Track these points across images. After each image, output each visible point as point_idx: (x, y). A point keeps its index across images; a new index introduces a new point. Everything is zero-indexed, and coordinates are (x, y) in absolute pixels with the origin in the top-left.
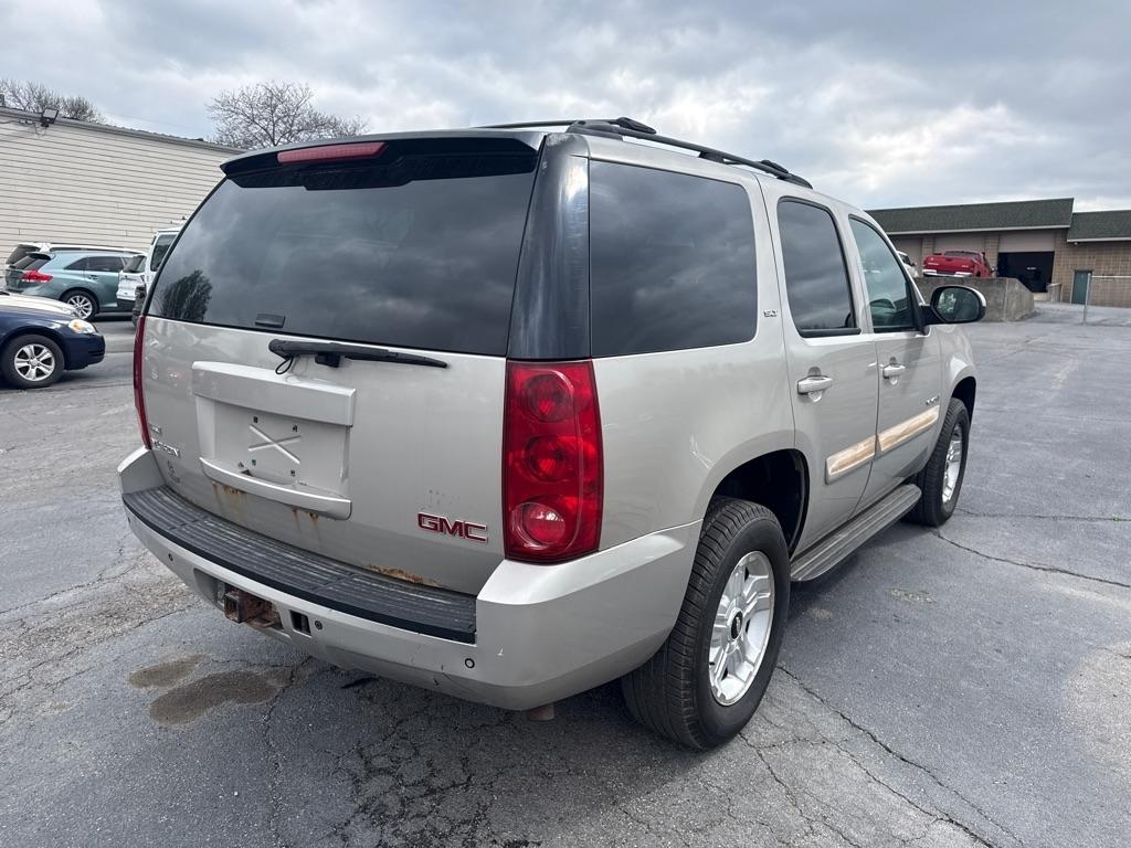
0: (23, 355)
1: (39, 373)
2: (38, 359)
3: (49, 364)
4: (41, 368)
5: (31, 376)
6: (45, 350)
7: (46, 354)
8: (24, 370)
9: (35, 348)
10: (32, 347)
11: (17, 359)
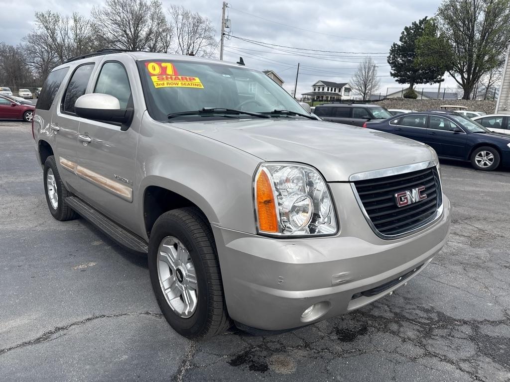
0: (480, 155)
1: (485, 164)
2: (487, 158)
3: (492, 161)
4: (487, 162)
5: (481, 165)
6: (491, 154)
7: (491, 156)
8: (479, 161)
9: (487, 153)
10: (485, 152)
11: (477, 156)
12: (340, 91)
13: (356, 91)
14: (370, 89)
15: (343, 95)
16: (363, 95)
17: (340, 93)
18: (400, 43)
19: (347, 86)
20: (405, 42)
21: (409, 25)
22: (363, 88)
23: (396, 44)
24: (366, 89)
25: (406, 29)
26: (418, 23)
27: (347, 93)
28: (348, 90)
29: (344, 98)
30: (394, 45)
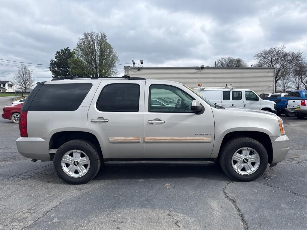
12: (4, 86)
13: (19, 86)
14: (29, 84)
15: (7, 88)
16: (24, 88)
17: (4, 87)
18: (56, 60)
19: (10, 83)
20: (59, 60)
21: (59, 51)
22: (23, 84)
23: (53, 60)
24: (25, 84)
25: (58, 52)
26: (64, 50)
27: (10, 88)
28: (11, 85)
29: (8, 90)
30: (52, 60)
